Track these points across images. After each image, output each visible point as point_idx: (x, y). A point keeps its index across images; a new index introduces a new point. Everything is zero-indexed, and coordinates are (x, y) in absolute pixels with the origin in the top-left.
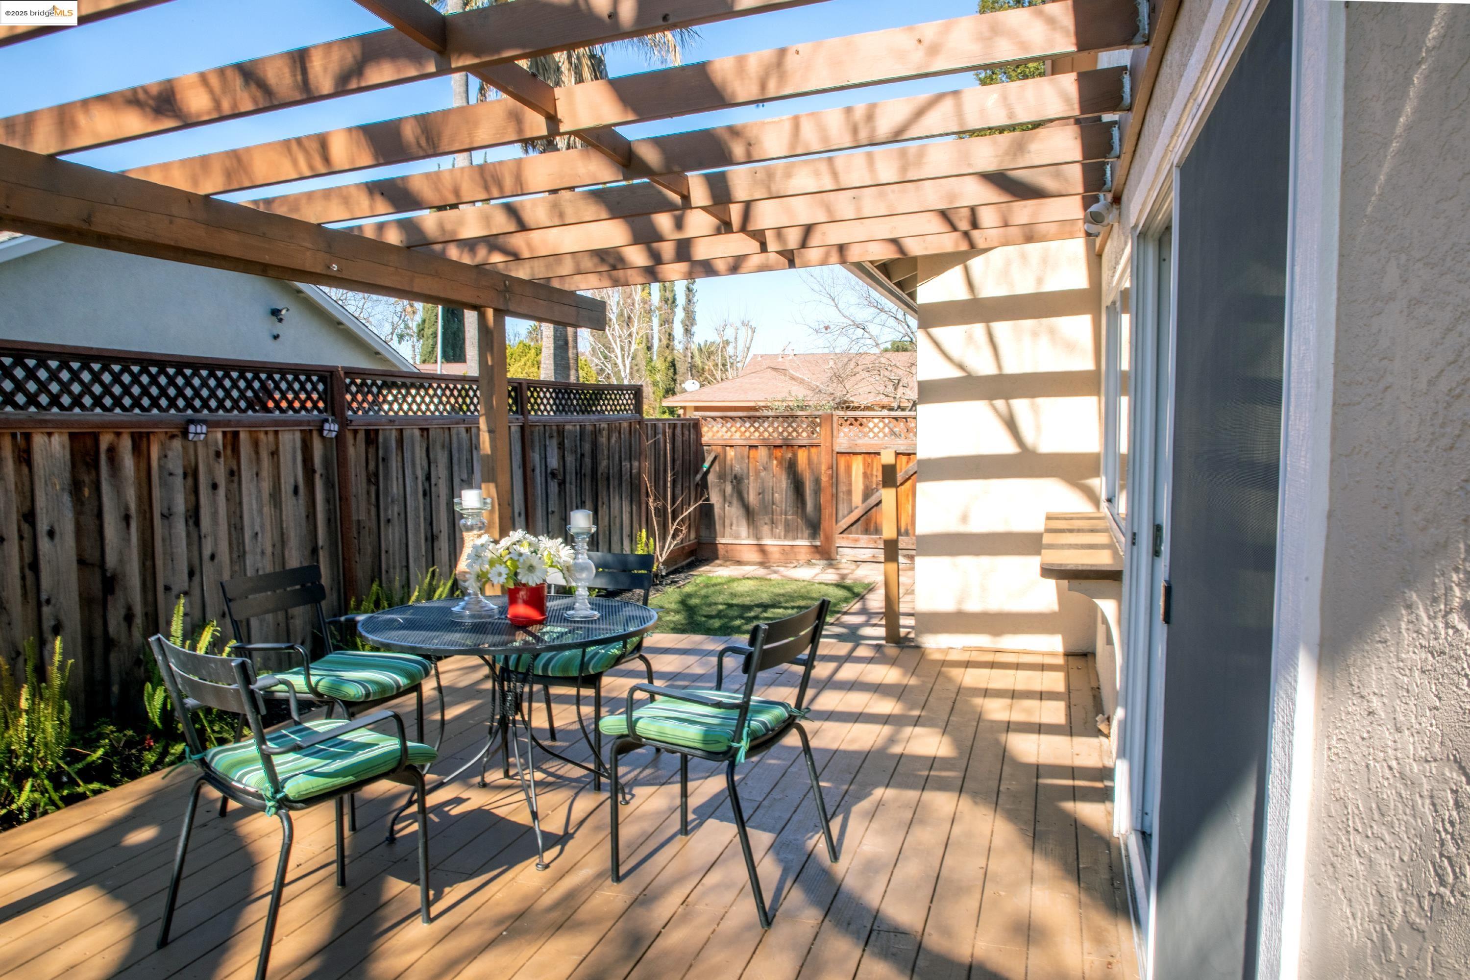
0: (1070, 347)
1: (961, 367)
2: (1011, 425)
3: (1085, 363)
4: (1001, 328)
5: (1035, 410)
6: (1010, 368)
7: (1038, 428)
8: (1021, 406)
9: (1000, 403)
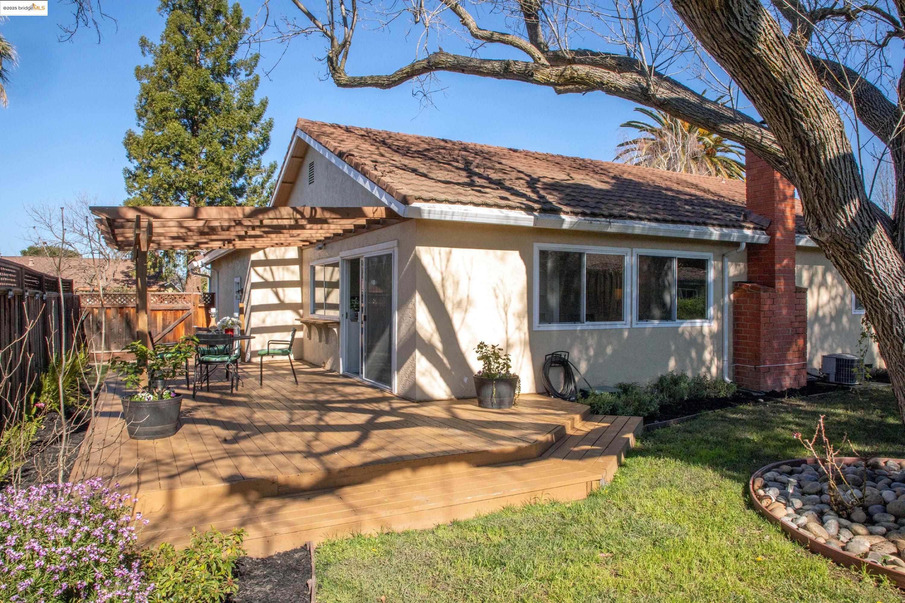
0: (293, 272)
1: (262, 277)
2: (277, 294)
3: (297, 278)
4: (274, 268)
5: (284, 290)
6: (277, 279)
7: (284, 296)
8: (280, 290)
9: (274, 289)
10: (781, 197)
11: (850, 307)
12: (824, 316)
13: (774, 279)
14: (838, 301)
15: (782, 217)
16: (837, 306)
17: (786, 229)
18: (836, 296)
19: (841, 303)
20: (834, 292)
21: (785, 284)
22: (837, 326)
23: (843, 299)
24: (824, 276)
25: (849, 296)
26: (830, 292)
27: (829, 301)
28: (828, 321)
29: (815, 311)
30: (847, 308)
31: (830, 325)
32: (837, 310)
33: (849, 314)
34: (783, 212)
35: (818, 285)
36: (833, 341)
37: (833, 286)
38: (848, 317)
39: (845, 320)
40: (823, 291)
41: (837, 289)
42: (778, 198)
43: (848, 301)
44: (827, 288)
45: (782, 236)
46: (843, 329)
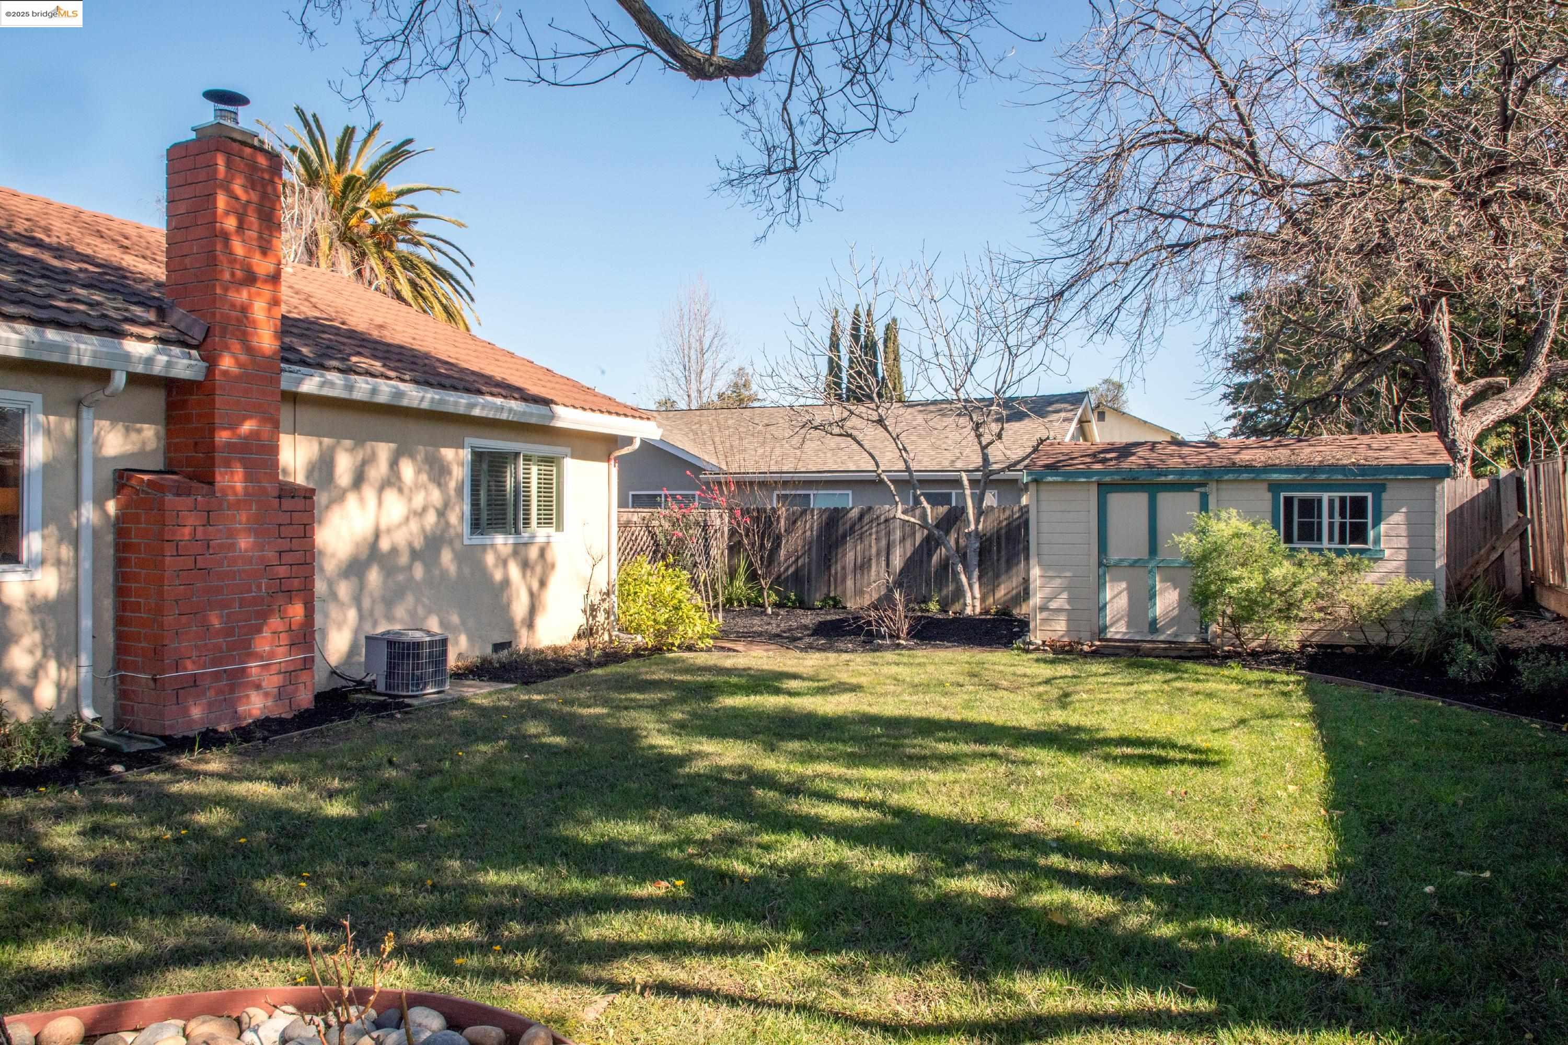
10: (239, 274)
11: (459, 530)
12: (394, 551)
13: (213, 465)
14: (431, 518)
15: (239, 320)
16: (428, 528)
17: (249, 350)
18: (425, 509)
19: (438, 523)
20: (419, 500)
21: (248, 478)
22: (428, 568)
23: (441, 514)
24: (394, 464)
25: (457, 509)
26: (410, 500)
27: (407, 519)
28: (404, 559)
29: (371, 538)
30: (452, 531)
31: (410, 568)
32: (426, 537)
33: (457, 545)
34: (245, 309)
35: (377, 485)
36: (418, 601)
37: (417, 486)
38: (453, 550)
39: (446, 557)
40: (391, 496)
41: (428, 494)
42: (227, 276)
43: (453, 518)
44: (400, 490)
45: (239, 364)
46: (444, 574)
